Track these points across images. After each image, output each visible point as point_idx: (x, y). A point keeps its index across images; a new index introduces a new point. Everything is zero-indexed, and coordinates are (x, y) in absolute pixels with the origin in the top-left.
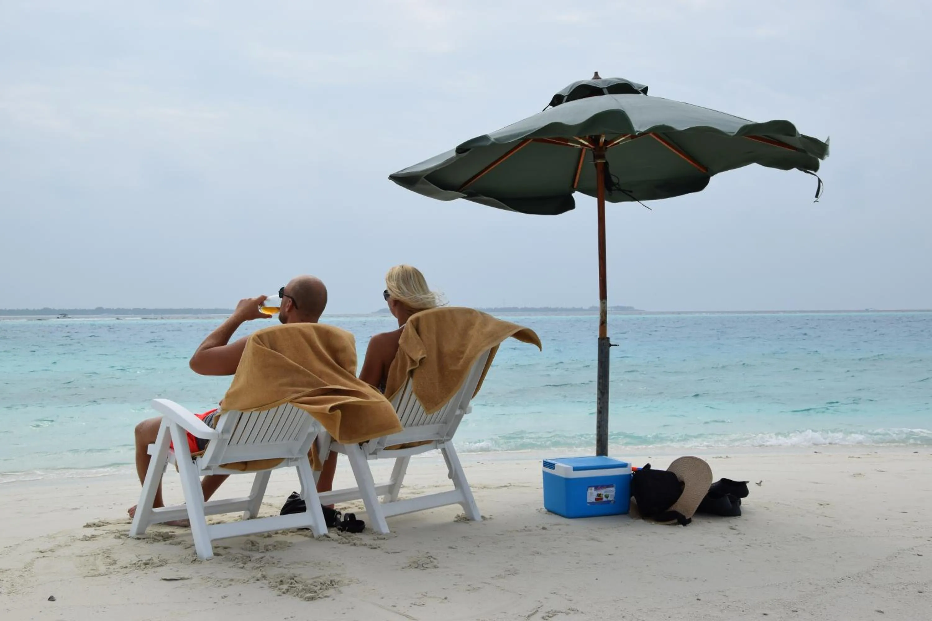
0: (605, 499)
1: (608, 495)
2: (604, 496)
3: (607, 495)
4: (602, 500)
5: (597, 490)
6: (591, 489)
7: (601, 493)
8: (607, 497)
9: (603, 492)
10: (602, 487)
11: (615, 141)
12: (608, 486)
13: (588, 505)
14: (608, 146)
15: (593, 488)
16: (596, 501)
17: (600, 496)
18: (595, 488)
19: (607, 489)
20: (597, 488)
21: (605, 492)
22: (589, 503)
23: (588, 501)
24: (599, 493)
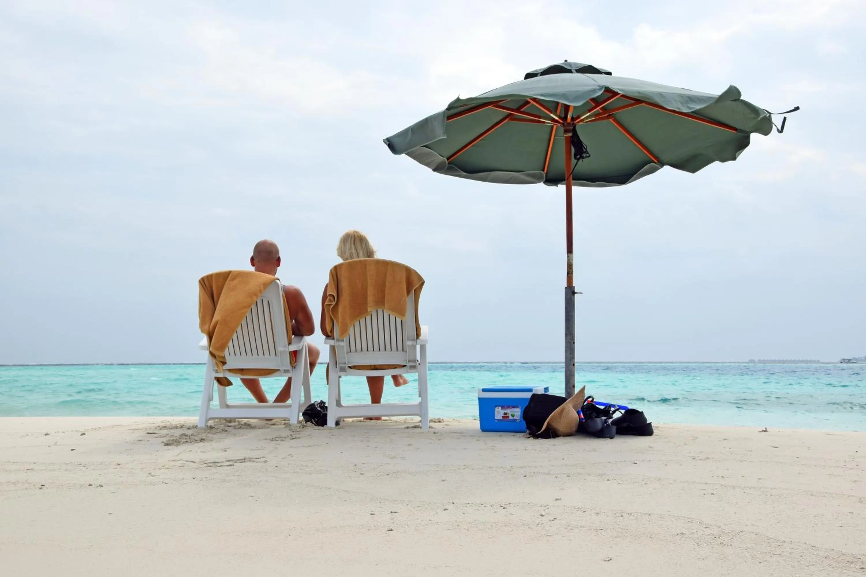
0: (511, 418)
1: (515, 414)
2: (510, 415)
3: (513, 414)
4: (509, 418)
5: (503, 409)
6: (498, 408)
7: (508, 412)
8: (513, 416)
9: (508, 411)
10: (509, 407)
11: (582, 116)
12: (514, 407)
13: (496, 421)
14: (575, 122)
15: (500, 408)
16: (503, 418)
17: (507, 415)
18: (502, 408)
19: (513, 409)
20: (503, 407)
21: (511, 411)
22: (496, 419)
23: (496, 418)
24: (506, 412)
